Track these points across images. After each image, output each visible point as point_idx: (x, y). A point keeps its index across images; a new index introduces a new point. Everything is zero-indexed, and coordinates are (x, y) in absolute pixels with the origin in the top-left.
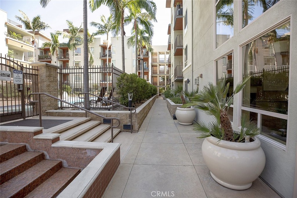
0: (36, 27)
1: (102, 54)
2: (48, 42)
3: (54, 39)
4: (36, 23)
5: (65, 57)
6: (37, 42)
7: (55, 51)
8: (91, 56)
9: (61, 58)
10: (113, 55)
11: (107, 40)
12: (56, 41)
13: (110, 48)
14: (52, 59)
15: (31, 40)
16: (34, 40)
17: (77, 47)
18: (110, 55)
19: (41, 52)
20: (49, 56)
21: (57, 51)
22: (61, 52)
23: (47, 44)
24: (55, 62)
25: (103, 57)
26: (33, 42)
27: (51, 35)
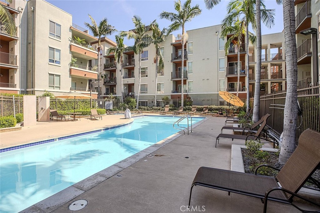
0: (102, 31)
1: (174, 56)
2: (113, 47)
3: (119, 43)
4: (102, 27)
5: (130, 64)
6: (103, 49)
7: (120, 57)
8: (161, 59)
9: (126, 65)
10: (189, 55)
11: (183, 34)
12: (121, 45)
13: (185, 45)
14: (117, 67)
15: (98, 47)
16: (99, 46)
17: (144, 49)
18: (186, 56)
19: (107, 60)
20: (115, 64)
21: (122, 57)
22: (126, 58)
23: (112, 49)
24: (120, 71)
25: (175, 59)
26: (99, 48)
27: (116, 38)
